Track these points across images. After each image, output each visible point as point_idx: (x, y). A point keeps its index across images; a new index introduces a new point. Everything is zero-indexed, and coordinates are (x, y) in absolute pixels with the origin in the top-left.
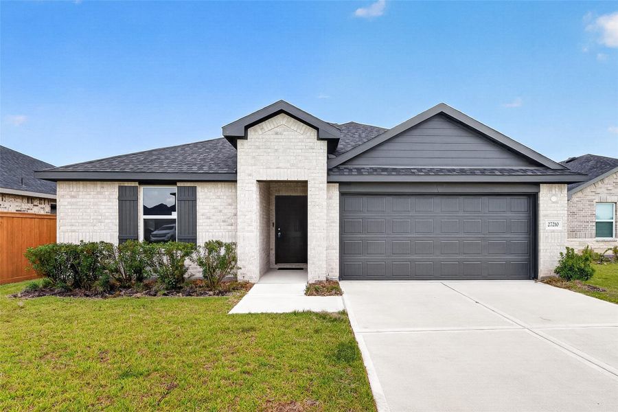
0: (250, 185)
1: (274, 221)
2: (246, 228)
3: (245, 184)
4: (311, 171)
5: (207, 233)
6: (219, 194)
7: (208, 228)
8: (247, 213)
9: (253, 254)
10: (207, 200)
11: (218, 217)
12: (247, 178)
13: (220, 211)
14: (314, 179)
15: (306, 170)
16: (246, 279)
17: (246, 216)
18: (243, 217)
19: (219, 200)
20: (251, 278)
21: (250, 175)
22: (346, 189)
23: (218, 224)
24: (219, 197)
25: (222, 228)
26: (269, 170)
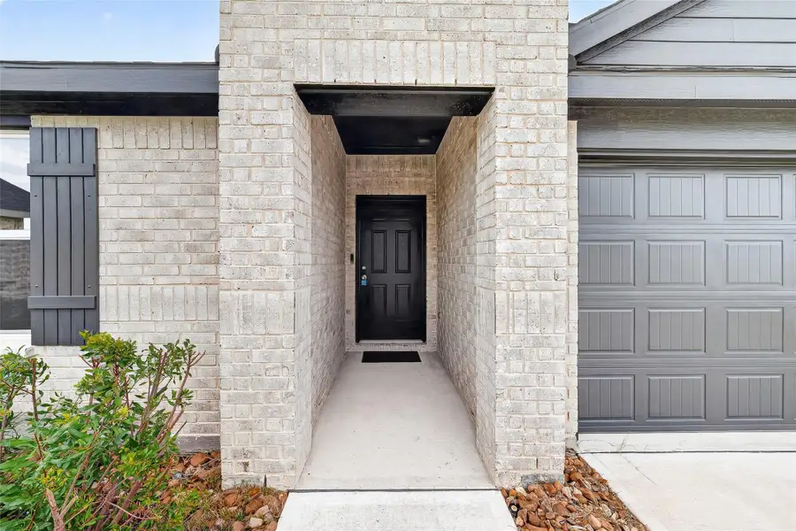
0: (268, 103)
1: (354, 251)
2: (255, 273)
3: (247, 102)
4: (510, 50)
5: (134, 289)
6: (173, 155)
7: (137, 270)
8: (258, 216)
9: (283, 376)
10: (131, 177)
11: (170, 235)
12: (258, 74)
13: (179, 216)
14: (519, 84)
15: (490, 47)
16: (255, 475)
17: (251, 224)
18: (243, 229)
19: (176, 177)
20: (275, 468)
21: (268, 64)
22: (602, 140)
23: (170, 257)
24: (173, 167)
25: (185, 269)
26: (341, 46)
